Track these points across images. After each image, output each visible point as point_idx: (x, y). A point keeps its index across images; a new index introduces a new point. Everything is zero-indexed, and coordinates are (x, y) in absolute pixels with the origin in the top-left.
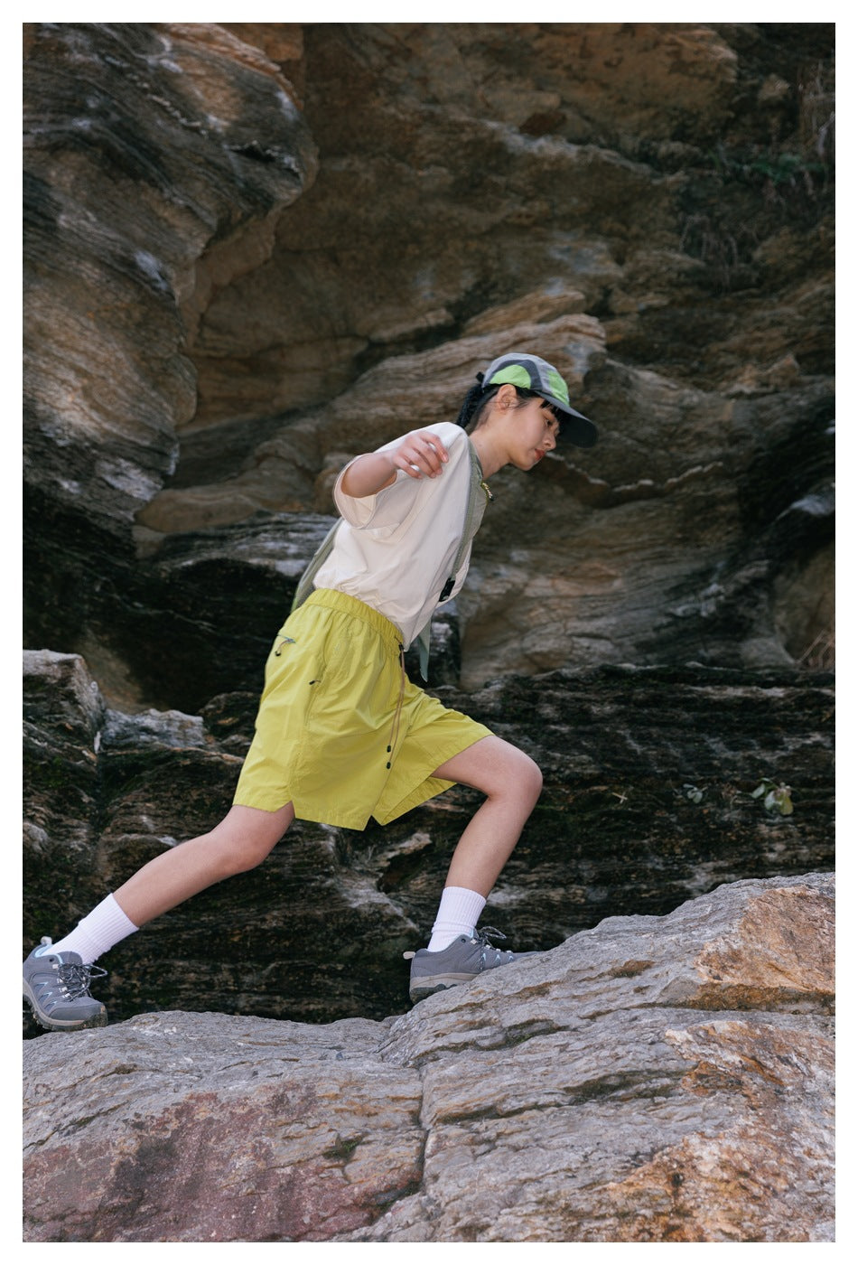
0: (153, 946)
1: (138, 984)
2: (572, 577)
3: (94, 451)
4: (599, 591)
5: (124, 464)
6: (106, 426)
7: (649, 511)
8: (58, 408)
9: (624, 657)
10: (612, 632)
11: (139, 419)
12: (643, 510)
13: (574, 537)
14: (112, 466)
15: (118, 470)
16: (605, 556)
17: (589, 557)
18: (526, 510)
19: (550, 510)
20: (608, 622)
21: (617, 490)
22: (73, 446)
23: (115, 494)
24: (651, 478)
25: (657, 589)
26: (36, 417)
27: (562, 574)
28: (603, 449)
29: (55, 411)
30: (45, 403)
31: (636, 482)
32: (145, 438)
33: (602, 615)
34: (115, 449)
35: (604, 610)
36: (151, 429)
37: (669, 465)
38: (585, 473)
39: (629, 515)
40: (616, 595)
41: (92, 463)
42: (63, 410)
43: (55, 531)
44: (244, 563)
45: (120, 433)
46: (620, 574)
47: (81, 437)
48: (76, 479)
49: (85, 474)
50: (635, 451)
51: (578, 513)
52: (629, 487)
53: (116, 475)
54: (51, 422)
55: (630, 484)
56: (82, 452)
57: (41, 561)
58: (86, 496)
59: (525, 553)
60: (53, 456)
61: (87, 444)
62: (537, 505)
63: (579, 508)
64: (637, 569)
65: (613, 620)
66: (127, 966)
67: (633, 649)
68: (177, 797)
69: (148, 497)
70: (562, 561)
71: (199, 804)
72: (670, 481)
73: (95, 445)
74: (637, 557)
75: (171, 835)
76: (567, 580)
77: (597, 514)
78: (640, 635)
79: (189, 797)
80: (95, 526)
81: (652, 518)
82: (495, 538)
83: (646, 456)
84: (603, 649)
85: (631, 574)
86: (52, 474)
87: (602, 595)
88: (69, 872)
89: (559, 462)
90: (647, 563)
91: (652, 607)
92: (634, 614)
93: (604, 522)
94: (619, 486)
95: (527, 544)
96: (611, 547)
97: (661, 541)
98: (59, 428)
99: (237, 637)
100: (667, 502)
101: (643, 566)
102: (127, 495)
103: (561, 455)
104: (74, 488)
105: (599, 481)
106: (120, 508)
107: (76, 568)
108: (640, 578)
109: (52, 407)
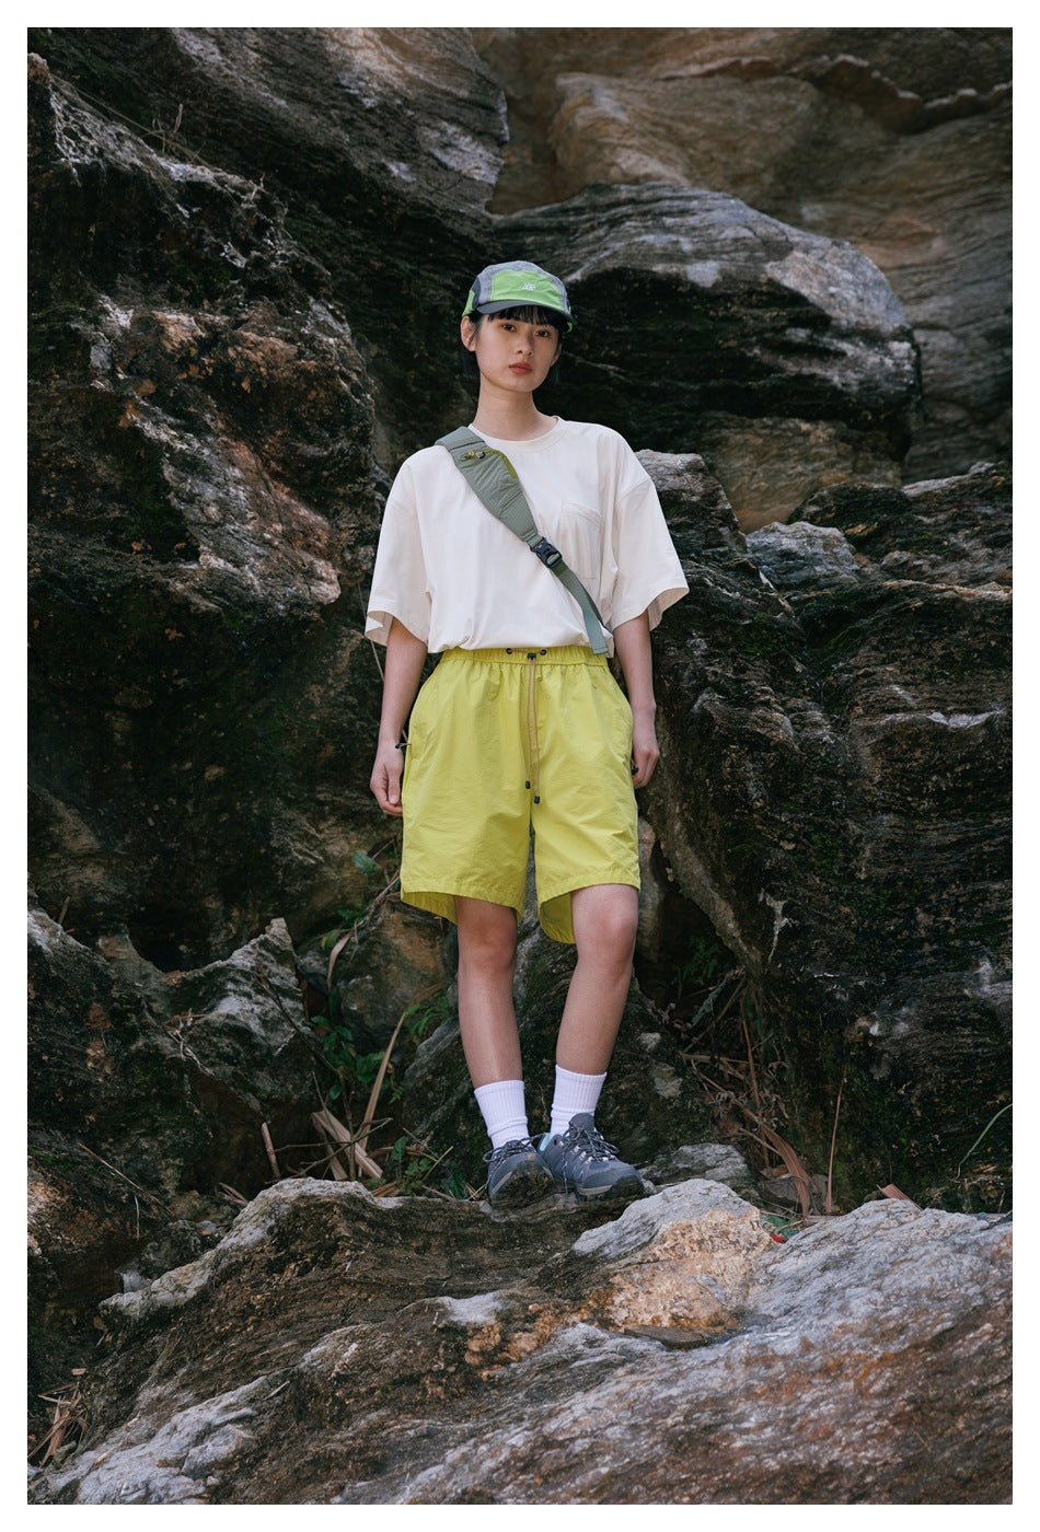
0: (957, 866)
1: (953, 921)
2: (877, 239)
3: (410, 113)
4: (917, 259)
5: (452, 129)
6: (410, 69)
7: (972, 135)
8: (350, 48)
9: (972, 354)
10: (951, 318)
11: (448, 55)
12: (964, 134)
13: (876, 178)
14: (437, 135)
15: (445, 139)
16: (915, 205)
17: (895, 206)
18: (817, 144)
19: (847, 141)
20: (941, 305)
21: (929, 105)
22: (383, 106)
23: (452, 177)
24: (972, 86)
25: (997, 250)
26: (329, 64)
27: (866, 235)
28: (915, 45)
29: (348, 53)
30: (333, 40)
31: (954, 93)
32: (460, 86)
33: (932, 294)
34: (434, 107)
35: (932, 285)
36: (468, 70)
37: (995, 66)
38: (892, 83)
39: (946, 142)
40: (942, 263)
41: (410, 130)
42: (356, 49)
43: (400, 243)
44: (649, 272)
45: (428, 80)
46: (938, 231)
47: (386, 91)
48: (402, 158)
49: (409, 150)
50: (953, 47)
51: (882, 143)
52: (945, 101)
53: (445, 146)
54: (349, 70)
55: (945, 96)
56: (395, 114)
57: (404, 292)
58: (425, 185)
59: (819, 207)
60: (364, 125)
61: (399, 102)
62: (830, 136)
63: (880, 135)
64: (961, 221)
65: (948, 301)
66: (933, 897)
67: (982, 342)
68: (918, 654)
69: (493, 180)
70: (865, 215)
71: (947, 661)
72: (997, 88)
73: (407, 103)
74: (957, 204)
75: (937, 709)
76: (872, 244)
77: (906, 142)
78: (990, 320)
79: (932, 653)
80: (451, 231)
81: (975, 144)
82: (781, 188)
83: (966, 52)
84: (943, 344)
85: (954, 230)
86: (374, 153)
87: (923, 265)
88: (834, 776)
89: (861, 69)
90: (971, 212)
91: (996, 278)
92: (975, 290)
93: (915, 154)
94: (931, 100)
95: (821, 193)
96: (921, 191)
97: (985, 178)
98: (360, 79)
99: (655, 384)
100: (994, 121)
101: (967, 217)
102: (465, 177)
103: (863, 58)
104: (406, 173)
105: (910, 95)
106: (466, 199)
107: (443, 298)
108: (967, 236)
109: (342, 45)
